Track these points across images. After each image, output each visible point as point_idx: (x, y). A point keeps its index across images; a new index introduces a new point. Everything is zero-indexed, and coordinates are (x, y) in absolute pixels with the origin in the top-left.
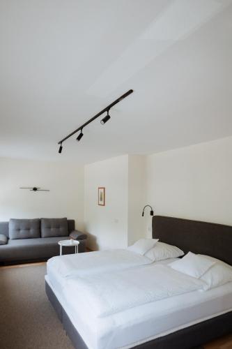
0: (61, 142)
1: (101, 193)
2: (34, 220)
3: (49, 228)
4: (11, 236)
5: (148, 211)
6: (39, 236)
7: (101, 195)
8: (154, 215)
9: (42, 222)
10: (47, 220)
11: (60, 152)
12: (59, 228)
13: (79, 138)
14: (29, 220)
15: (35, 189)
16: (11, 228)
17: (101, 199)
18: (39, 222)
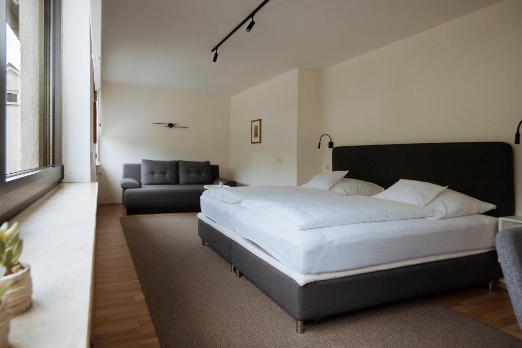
0: (216, 48)
1: (256, 127)
2: (171, 162)
3: (189, 172)
4: (143, 180)
5: (325, 142)
6: (177, 182)
7: (256, 130)
8: (335, 146)
9: (180, 165)
10: (186, 163)
11: (215, 60)
12: (200, 173)
13: (250, 27)
14: (164, 162)
15: (171, 125)
16: (144, 170)
17: (256, 135)
18: (176, 164)
